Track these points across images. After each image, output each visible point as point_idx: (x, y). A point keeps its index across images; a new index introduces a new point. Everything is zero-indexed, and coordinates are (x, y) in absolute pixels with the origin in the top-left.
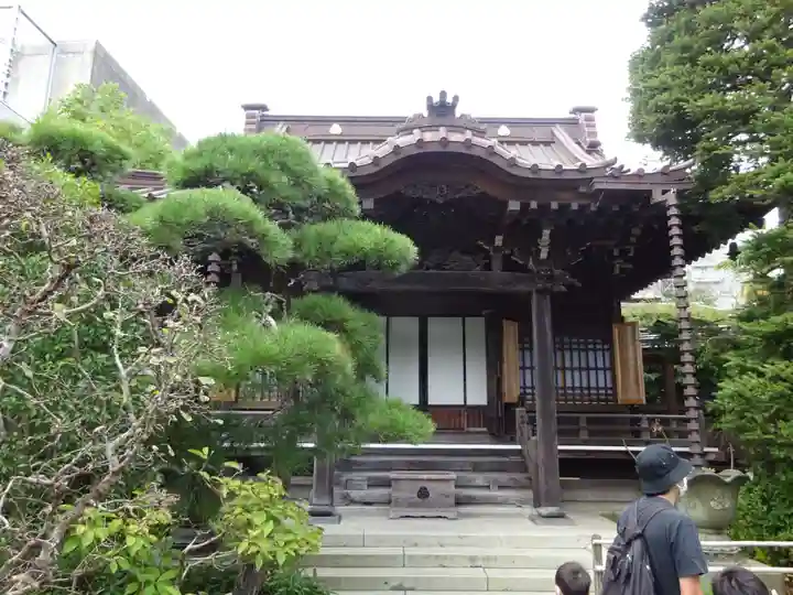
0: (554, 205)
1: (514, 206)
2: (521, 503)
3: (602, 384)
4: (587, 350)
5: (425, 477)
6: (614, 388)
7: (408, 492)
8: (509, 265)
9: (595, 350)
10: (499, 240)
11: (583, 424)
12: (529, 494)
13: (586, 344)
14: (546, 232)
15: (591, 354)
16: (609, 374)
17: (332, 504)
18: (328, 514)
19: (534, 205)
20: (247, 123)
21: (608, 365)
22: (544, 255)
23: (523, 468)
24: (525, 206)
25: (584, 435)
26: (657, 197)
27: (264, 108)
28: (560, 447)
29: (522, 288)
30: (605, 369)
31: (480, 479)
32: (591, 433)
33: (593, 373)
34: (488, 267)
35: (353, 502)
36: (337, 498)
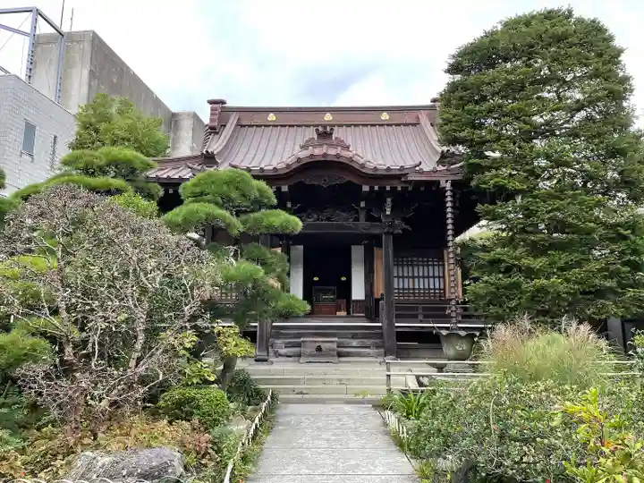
0: (388, 188)
1: (366, 188)
2: (378, 355)
3: (437, 286)
4: (428, 265)
5: (320, 339)
6: (444, 289)
7: (310, 349)
8: (370, 218)
9: (434, 265)
10: (363, 204)
11: (420, 311)
12: (382, 350)
13: (428, 261)
14: (389, 200)
15: (431, 268)
16: (441, 280)
17: (268, 355)
18: (266, 360)
19: (376, 188)
20: (212, 114)
21: (441, 275)
22: (388, 213)
23: (381, 336)
24: (372, 188)
25: (421, 317)
26: (443, 184)
27: (223, 102)
28: (396, 325)
29: (377, 231)
30: (439, 277)
31: (355, 343)
32: (425, 316)
33: (431, 280)
34: (357, 219)
35: (280, 355)
36: (271, 354)
